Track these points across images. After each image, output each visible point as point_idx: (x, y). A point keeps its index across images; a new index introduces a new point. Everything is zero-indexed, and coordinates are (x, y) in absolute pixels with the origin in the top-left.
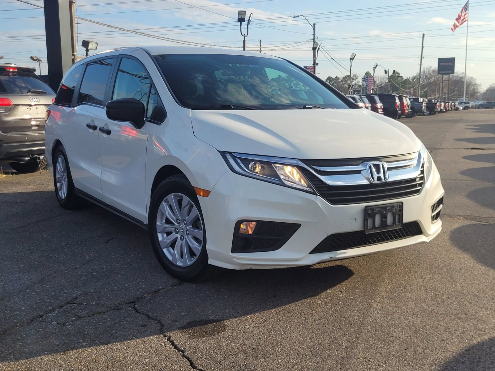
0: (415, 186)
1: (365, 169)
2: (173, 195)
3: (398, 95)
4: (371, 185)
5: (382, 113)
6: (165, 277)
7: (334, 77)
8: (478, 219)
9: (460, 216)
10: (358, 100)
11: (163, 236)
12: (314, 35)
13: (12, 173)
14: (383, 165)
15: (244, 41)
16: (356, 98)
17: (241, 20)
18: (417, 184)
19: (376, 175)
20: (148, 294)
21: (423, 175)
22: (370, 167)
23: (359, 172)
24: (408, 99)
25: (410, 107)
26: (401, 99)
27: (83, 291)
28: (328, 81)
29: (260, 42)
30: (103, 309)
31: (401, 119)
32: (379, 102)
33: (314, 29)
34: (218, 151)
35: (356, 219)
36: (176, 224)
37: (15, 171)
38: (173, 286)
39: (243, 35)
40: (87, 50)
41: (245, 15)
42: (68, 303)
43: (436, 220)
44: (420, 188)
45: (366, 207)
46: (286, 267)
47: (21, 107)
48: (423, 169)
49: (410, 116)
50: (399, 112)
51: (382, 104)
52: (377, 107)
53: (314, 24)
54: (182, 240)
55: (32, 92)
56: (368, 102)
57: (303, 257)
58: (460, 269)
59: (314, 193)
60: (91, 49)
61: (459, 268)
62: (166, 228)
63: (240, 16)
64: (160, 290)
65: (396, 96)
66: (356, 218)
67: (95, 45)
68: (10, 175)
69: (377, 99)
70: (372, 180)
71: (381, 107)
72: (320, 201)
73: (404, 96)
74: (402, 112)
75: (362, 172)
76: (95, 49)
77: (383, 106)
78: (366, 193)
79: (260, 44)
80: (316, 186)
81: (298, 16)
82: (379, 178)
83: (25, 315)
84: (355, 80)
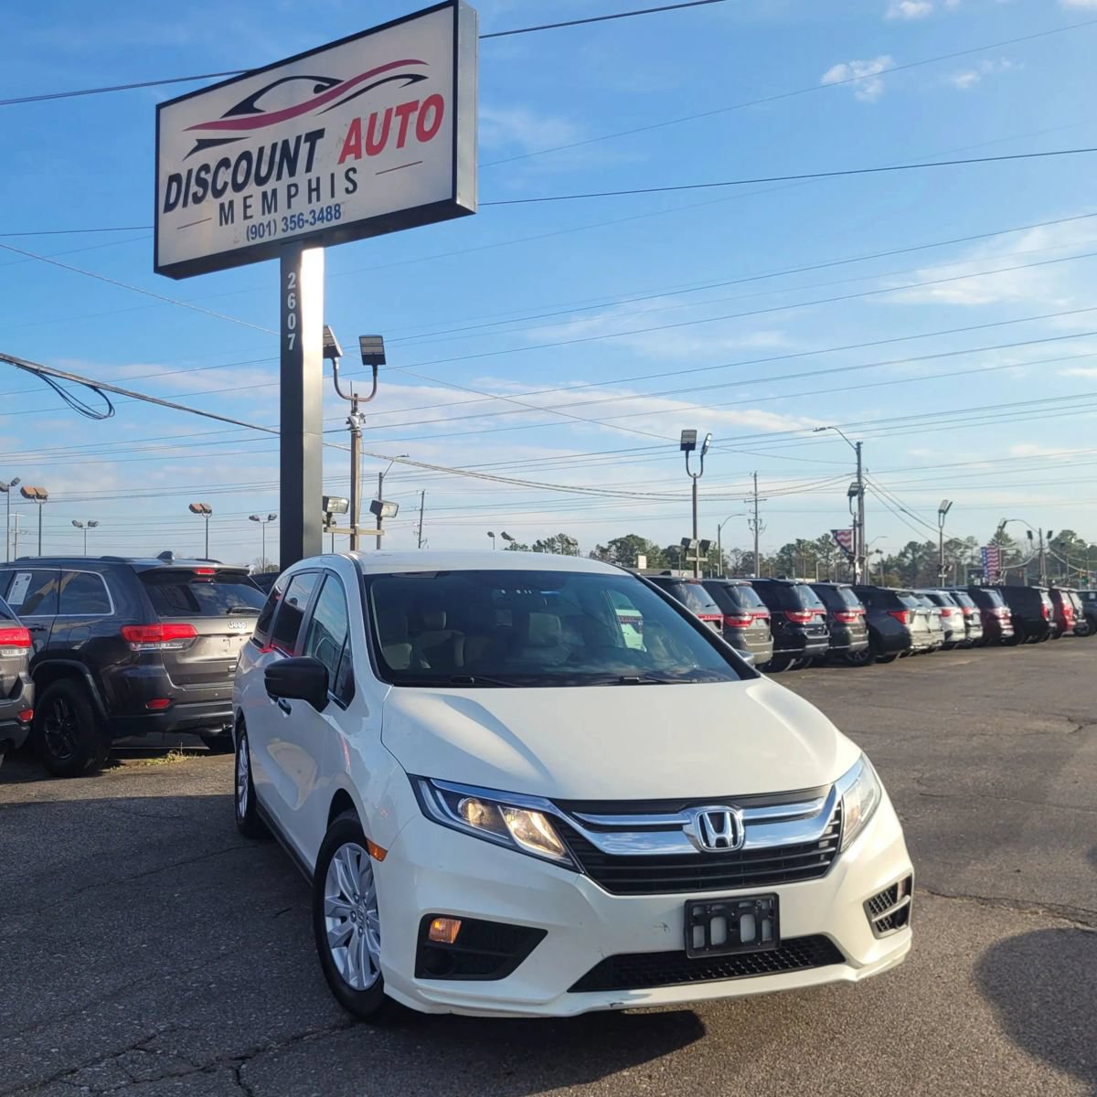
0: (817, 858)
1: (688, 821)
2: (349, 847)
3: (1047, 589)
4: (703, 856)
5: (1010, 627)
6: (332, 1005)
7: (922, 541)
8: (1082, 916)
9: (1042, 905)
10: (946, 601)
11: (334, 923)
12: (859, 464)
13: (200, 753)
14: (732, 816)
15: (695, 486)
16: (942, 598)
17: (688, 446)
18: (820, 855)
19: (713, 836)
20: (278, 1043)
21: (836, 836)
22: (702, 819)
23: (678, 827)
24: (1075, 597)
25: (1080, 613)
26: (1055, 596)
27: (172, 1023)
28: (910, 551)
29: (755, 476)
30: (183, 1068)
31: (1061, 639)
32: (1002, 603)
33: (859, 453)
34: (407, 774)
35: (666, 926)
36: (352, 902)
37: (207, 748)
38: (334, 1028)
39: (692, 473)
40: (379, 519)
41: (695, 437)
42: (134, 1047)
43: (893, 930)
44: (828, 863)
45: (688, 902)
46: (520, 1016)
47: (212, 640)
48: (837, 822)
49: (1084, 632)
50: (1053, 625)
51: (1009, 607)
52: (996, 614)
53: (859, 444)
54: (360, 935)
55: (237, 612)
56: (972, 604)
57: (554, 1000)
58: (949, 1046)
59: (574, 869)
60: (386, 516)
61: (947, 1044)
62: (339, 909)
63: (686, 440)
64: (307, 1034)
65: (1043, 591)
66: (666, 923)
67: (393, 509)
68: (195, 757)
69: (996, 597)
70: (704, 844)
71: (1006, 615)
72: (586, 885)
73: (1063, 591)
74: (1058, 624)
75: (684, 827)
76: (393, 514)
77: (1012, 612)
78: (695, 872)
79: (755, 480)
80: (580, 853)
81: (824, 429)
82: (721, 842)
83: (48, 1065)
84: (972, 548)
